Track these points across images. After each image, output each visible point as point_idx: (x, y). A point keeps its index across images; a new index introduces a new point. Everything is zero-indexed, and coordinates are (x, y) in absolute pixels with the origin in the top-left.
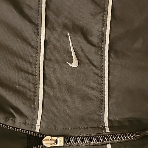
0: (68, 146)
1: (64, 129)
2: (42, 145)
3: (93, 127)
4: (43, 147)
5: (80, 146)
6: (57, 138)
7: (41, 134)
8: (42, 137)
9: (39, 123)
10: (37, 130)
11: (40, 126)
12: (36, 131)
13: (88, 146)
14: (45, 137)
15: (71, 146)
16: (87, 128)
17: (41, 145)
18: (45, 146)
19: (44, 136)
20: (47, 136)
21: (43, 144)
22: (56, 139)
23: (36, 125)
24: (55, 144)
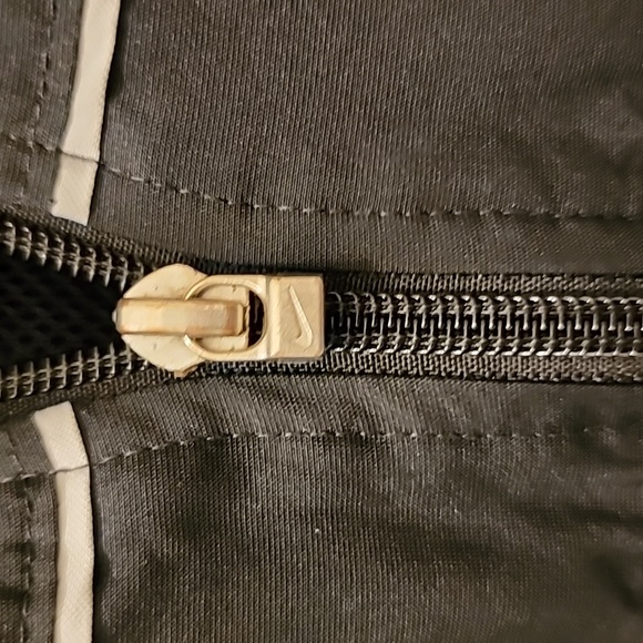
0: (362, 373)
1: (325, 210)
2: (111, 356)
3: (599, 219)
4: (120, 368)
5: (472, 377)
6: (258, 284)
7: (79, 241)
8: (114, 283)
9: (83, 132)
10: (71, 199)
11: (101, 165)
12: (56, 211)
13: (547, 381)
14: (148, 271)
15: (384, 373)
16: (550, 221)
17: (103, 352)
18: (137, 361)
19: (132, 267)
20: (161, 265)
21: (121, 345)
22: (253, 297)
23: (59, 151)
24: (243, 339)
